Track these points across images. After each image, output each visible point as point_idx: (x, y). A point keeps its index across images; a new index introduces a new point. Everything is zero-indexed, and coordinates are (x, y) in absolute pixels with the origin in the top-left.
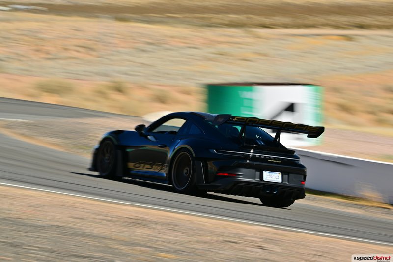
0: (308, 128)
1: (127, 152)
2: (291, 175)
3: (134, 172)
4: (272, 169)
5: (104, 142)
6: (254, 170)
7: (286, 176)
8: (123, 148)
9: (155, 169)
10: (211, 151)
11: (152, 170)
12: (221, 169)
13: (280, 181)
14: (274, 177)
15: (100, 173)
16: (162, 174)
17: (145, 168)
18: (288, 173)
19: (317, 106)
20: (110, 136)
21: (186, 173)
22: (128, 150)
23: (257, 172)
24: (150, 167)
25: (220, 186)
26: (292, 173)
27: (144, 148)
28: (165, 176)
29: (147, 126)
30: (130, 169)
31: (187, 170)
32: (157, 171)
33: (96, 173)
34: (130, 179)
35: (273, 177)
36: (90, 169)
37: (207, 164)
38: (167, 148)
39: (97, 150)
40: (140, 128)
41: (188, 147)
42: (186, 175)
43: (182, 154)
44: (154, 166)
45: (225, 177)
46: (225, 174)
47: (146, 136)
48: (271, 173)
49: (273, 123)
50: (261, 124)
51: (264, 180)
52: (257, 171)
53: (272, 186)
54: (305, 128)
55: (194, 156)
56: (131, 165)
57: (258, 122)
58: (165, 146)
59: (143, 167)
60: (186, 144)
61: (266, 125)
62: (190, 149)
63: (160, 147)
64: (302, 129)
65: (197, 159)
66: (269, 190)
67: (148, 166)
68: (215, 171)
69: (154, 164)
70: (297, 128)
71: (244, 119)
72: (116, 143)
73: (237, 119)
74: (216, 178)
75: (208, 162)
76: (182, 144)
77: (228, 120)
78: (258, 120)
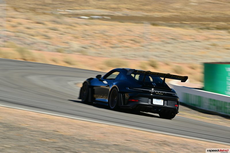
0: (179, 77)
1: (94, 89)
2: (168, 101)
3: (97, 100)
4: (158, 98)
5: (84, 84)
6: (148, 98)
7: (166, 102)
8: (92, 87)
10: (127, 88)
11: (103, 99)
12: (131, 98)
13: (163, 105)
14: (159, 102)
15: (82, 100)
20: (87, 81)
23: (149, 100)
25: (130, 106)
28: (108, 101)
29: (102, 76)
30: (95, 98)
31: (116, 98)
32: (105, 99)
33: (80, 100)
36: (79, 98)
37: (125, 95)
38: (109, 87)
39: (82, 88)
40: (99, 77)
41: (116, 86)
42: (116, 100)
43: (115, 90)
44: (104, 96)
45: (133, 102)
46: (132, 100)
47: (102, 81)
48: (158, 100)
50: (152, 74)
51: (154, 103)
52: (149, 99)
53: (158, 107)
54: (177, 77)
55: (118, 91)
56: (95, 96)
57: (150, 74)
58: (108, 86)
60: (116, 84)
61: (155, 75)
62: (117, 87)
63: (107, 86)
64: (175, 78)
65: (120, 92)
66: (156, 109)
67: (101, 96)
68: (128, 99)
69: (104, 95)
70: (172, 77)
71: (142, 72)
72: (89, 84)
73: (138, 71)
74: (129, 102)
75: (125, 94)
76: (114, 85)
77: (133, 72)
78: (150, 72)
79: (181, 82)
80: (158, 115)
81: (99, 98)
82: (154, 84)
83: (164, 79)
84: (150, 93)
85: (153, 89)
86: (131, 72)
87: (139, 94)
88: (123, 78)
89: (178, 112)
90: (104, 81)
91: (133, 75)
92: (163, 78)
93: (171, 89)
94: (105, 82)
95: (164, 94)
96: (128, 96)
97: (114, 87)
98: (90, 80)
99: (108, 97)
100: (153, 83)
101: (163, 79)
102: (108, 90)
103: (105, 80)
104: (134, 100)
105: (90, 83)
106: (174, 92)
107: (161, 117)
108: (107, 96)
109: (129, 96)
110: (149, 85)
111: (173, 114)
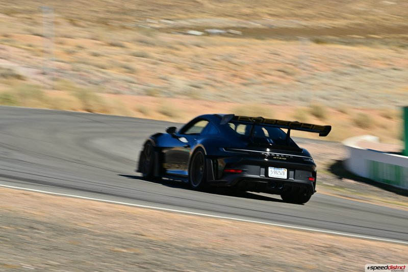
0: (314, 127)
1: (163, 153)
2: (296, 171)
3: (169, 172)
4: (278, 165)
5: (147, 144)
6: (259, 167)
7: (292, 173)
8: (160, 150)
10: (221, 149)
11: (179, 170)
12: (228, 166)
13: (286, 178)
14: (279, 173)
15: (143, 174)
16: (185, 173)
18: (294, 170)
20: (151, 140)
21: (202, 171)
22: (165, 151)
23: (262, 169)
25: (227, 182)
26: (299, 169)
29: (179, 128)
30: (165, 170)
31: (202, 168)
32: (182, 170)
34: (167, 179)
36: (138, 171)
37: (217, 162)
38: (189, 148)
39: (142, 152)
40: (171, 130)
41: (202, 146)
42: (201, 173)
43: (199, 153)
44: (182, 166)
45: (232, 173)
46: (231, 171)
47: (177, 138)
48: (276, 170)
49: (278, 122)
50: (266, 123)
51: (270, 176)
52: (261, 167)
53: (277, 182)
54: (311, 127)
55: (206, 154)
56: (166, 165)
57: (263, 121)
60: (202, 143)
61: (272, 124)
62: (203, 148)
63: (185, 147)
64: (308, 128)
65: (208, 157)
66: (275, 186)
67: (177, 166)
68: (223, 169)
69: (181, 164)
70: (303, 127)
71: (248, 119)
72: (154, 145)
73: (240, 118)
74: (224, 174)
75: (218, 160)
76: (199, 143)
77: (232, 119)
78: (262, 120)
79: (320, 135)
80: (279, 197)
81: (173, 170)
82: (270, 140)
83: (289, 132)
84: (264, 156)
85: (268, 150)
86: (228, 120)
87: (242, 159)
88: (214, 131)
89: (316, 191)
90: (180, 137)
91: (232, 126)
93: (301, 150)
94: (183, 140)
95: (289, 159)
96: (222, 163)
97: (199, 148)
98: (157, 136)
99: (188, 167)
101: (286, 131)
102: (188, 153)
103: (181, 135)
104: (233, 171)
105: (156, 142)
106: (306, 154)
107: (285, 200)
108: (186, 164)
109: (225, 164)
110: (262, 143)
111: (305, 195)
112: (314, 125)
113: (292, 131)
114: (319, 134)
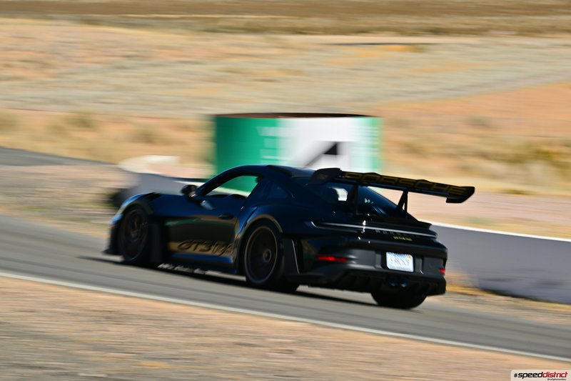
0: (450, 189)
2: (426, 259)
3: (180, 256)
4: (399, 251)
6: (373, 252)
7: (419, 261)
9: (215, 251)
10: (307, 223)
13: (412, 270)
16: (226, 259)
17: (197, 250)
18: (422, 257)
19: (373, 146)
20: (142, 204)
21: (268, 258)
22: (170, 223)
23: (377, 255)
24: (206, 249)
25: (321, 276)
26: (428, 256)
27: (194, 220)
28: (232, 261)
30: (172, 252)
31: (269, 253)
32: (217, 254)
35: (400, 262)
36: (107, 252)
37: (301, 244)
38: (234, 219)
41: (270, 218)
42: (267, 261)
43: (261, 230)
44: (213, 248)
45: (331, 263)
47: (197, 202)
51: (388, 266)
52: (377, 253)
54: (445, 189)
56: (174, 246)
57: (379, 180)
58: (231, 217)
59: (195, 248)
60: (268, 213)
61: (391, 184)
62: (274, 220)
63: (223, 218)
65: (286, 235)
67: (202, 246)
68: (314, 254)
69: (213, 244)
72: (150, 212)
74: (317, 264)
75: (303, 242)
76: (260, 213)
77: (335, 177)
78: (378, 177)
86: (326, 176)
90: (202, 201)
92: (401, 193)
95: (415, 239)
97: (262, 221)
98: (152, 198)
100: (376, 207)
102: (231, 231)
103: (205, 198)
104: (332, 258)
105: (154, 207)
109: (318, 247)
112: (450, 186)
113: (410, 194)
114: (445, 199)
